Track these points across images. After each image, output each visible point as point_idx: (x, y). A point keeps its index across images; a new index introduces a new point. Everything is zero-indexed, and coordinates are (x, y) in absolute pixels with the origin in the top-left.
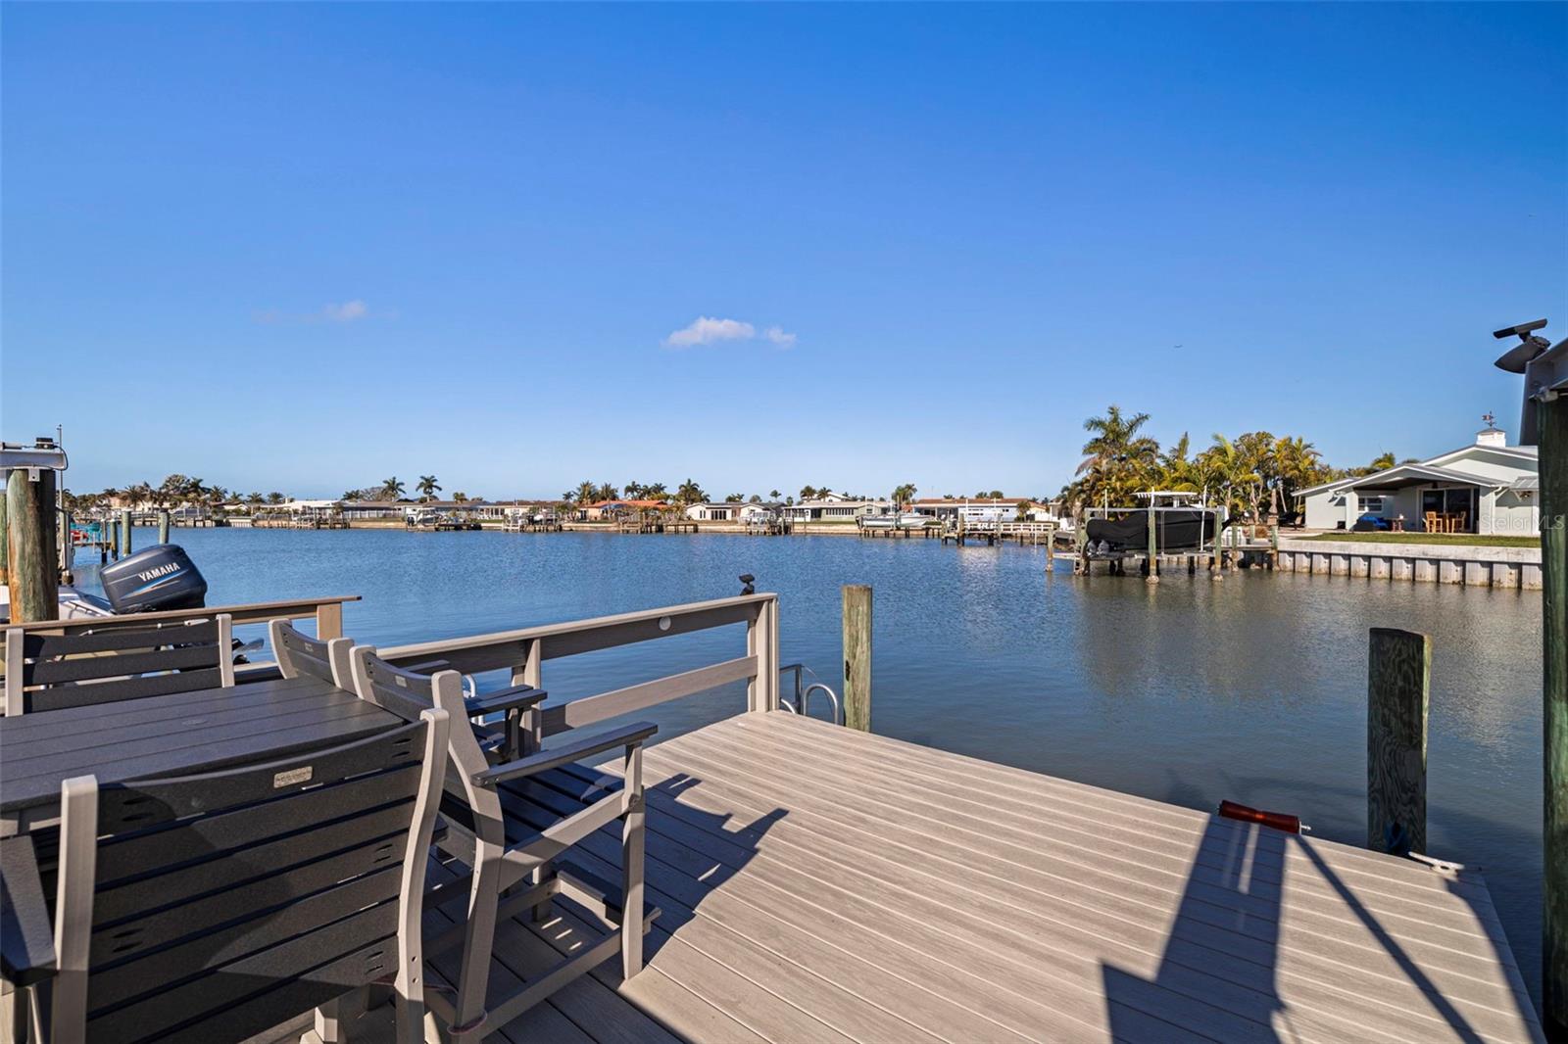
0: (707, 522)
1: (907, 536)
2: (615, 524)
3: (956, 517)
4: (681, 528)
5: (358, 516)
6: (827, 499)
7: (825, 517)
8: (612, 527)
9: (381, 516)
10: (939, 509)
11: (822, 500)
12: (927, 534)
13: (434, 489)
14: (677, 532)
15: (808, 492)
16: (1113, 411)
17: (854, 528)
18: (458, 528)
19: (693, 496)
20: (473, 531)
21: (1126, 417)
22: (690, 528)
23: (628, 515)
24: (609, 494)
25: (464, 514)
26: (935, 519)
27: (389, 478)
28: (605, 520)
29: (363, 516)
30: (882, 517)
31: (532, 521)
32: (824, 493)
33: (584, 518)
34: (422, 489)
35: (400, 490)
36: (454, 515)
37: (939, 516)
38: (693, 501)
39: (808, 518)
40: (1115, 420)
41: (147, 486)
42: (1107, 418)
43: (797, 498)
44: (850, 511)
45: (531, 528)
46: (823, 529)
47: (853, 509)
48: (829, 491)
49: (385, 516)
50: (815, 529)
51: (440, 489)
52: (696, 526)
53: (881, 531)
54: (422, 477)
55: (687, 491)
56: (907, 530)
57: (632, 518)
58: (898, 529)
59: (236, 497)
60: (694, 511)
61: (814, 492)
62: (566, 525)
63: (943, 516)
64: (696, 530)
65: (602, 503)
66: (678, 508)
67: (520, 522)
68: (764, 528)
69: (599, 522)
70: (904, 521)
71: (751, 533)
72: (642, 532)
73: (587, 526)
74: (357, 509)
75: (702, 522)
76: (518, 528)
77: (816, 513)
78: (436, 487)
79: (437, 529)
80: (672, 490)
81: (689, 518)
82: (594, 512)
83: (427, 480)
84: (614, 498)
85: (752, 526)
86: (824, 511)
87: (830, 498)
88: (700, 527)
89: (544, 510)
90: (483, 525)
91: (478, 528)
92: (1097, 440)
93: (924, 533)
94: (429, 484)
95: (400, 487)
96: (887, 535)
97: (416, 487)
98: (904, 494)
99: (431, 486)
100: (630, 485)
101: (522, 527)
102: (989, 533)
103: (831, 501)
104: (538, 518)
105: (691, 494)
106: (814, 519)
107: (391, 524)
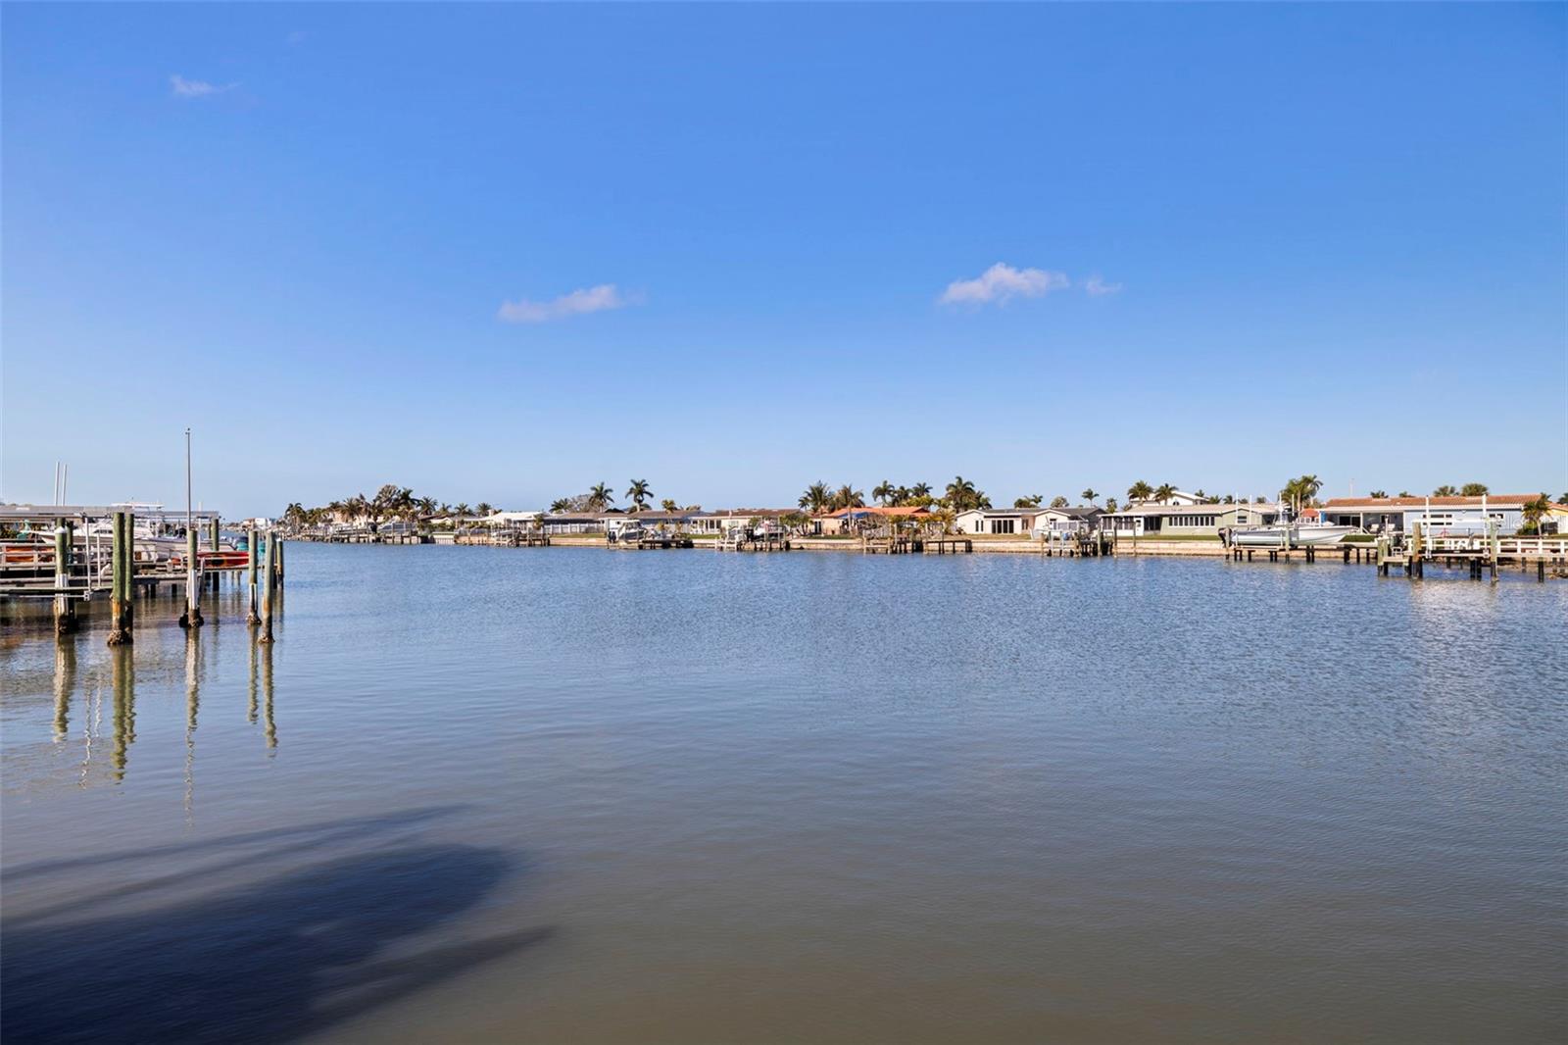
0: (986, 537)
1: (1310, 559)
2: (858, 540)
3: (1400, 527)
4: (948, 546)
5: (560, 531)
6: (1170, 501)
7: (1167, 529)
8: (854, 544)
9: (583, 530)
10: (1367, 515)
11: (1163, 502)
12: (1347, 557)
13: (645, 495)
14: (941, 551)
15: (1140, 491)
17: (1217, 547)
18: (666, 545)
19: (966, 500)
20: (682, 549)
22: (961, 546)
23: (875, 527)
24: (849, 498)
25: (673, 528)
26: (1360, 532)
27: (597, 485)
28: (845, 534)
29: (565, 531)
30: (1265, 529)
31: (751, 537)
32: (1165, 493)
33: (818, 532)
34: (633, 495)
35: (609, 498)
36: (663, 528)
37: (1368, 527)
38: (966, 507)
39: (1140, 531)
41: (362, 497)
43: (1123, 500)
44: (1209, 519)
45: (750, 546)
46: (1164, 547)
47: (1213, 516)
48: (1174, 488)
49: (587, 531)
50: (1151, 547)
51: (652, 495)
52: (969, 543)
53: (1263, 552)
54: (632, 481)
55: (957, 492)
56: (1310, 551)
57: (881, 532)
58: (1294, 547)
59: (445, 509)
60: (967, 521)
61: (1150, 490)
62: (795, 541)
63: (1375, 527)
64: (969, 550)
65: (843, 511)
66: (944, 518)
67: (737, 538)
68: (1071, 546)
69: (839, 538)
70: (1303, 535)
71: (1049, 554)
72: (894, 552)
73: (821, 544)
74: (558, 522)
75: (978, 537)
76: (735, 545)
77: (1153, 523)
78: (647, 493)
79: (641, 547)
80: (938, 492)
81: (960, 531)
82: (831, 524)
83: (637, 484)
84: (859, 505)
85: (1052, 542)
86: (1165, 520)
87: (1175, 499)
88: (976, 545)
89: (767, 522)
90: (694, 541)
91: (689, 545)
93: (1341, 554)
94: (639, 490)
95: (609, 494)
96: (1274, 557)
97: (624, 494)
98: (1301, 492)
99: (641, 492)
100: (882, 486)
101: (740, 544)
102: (1472, 556)
103: (1176, 504)
104: (758, 532)
105: (965, 497)
106: (1150, 533)
107: (593, 541)
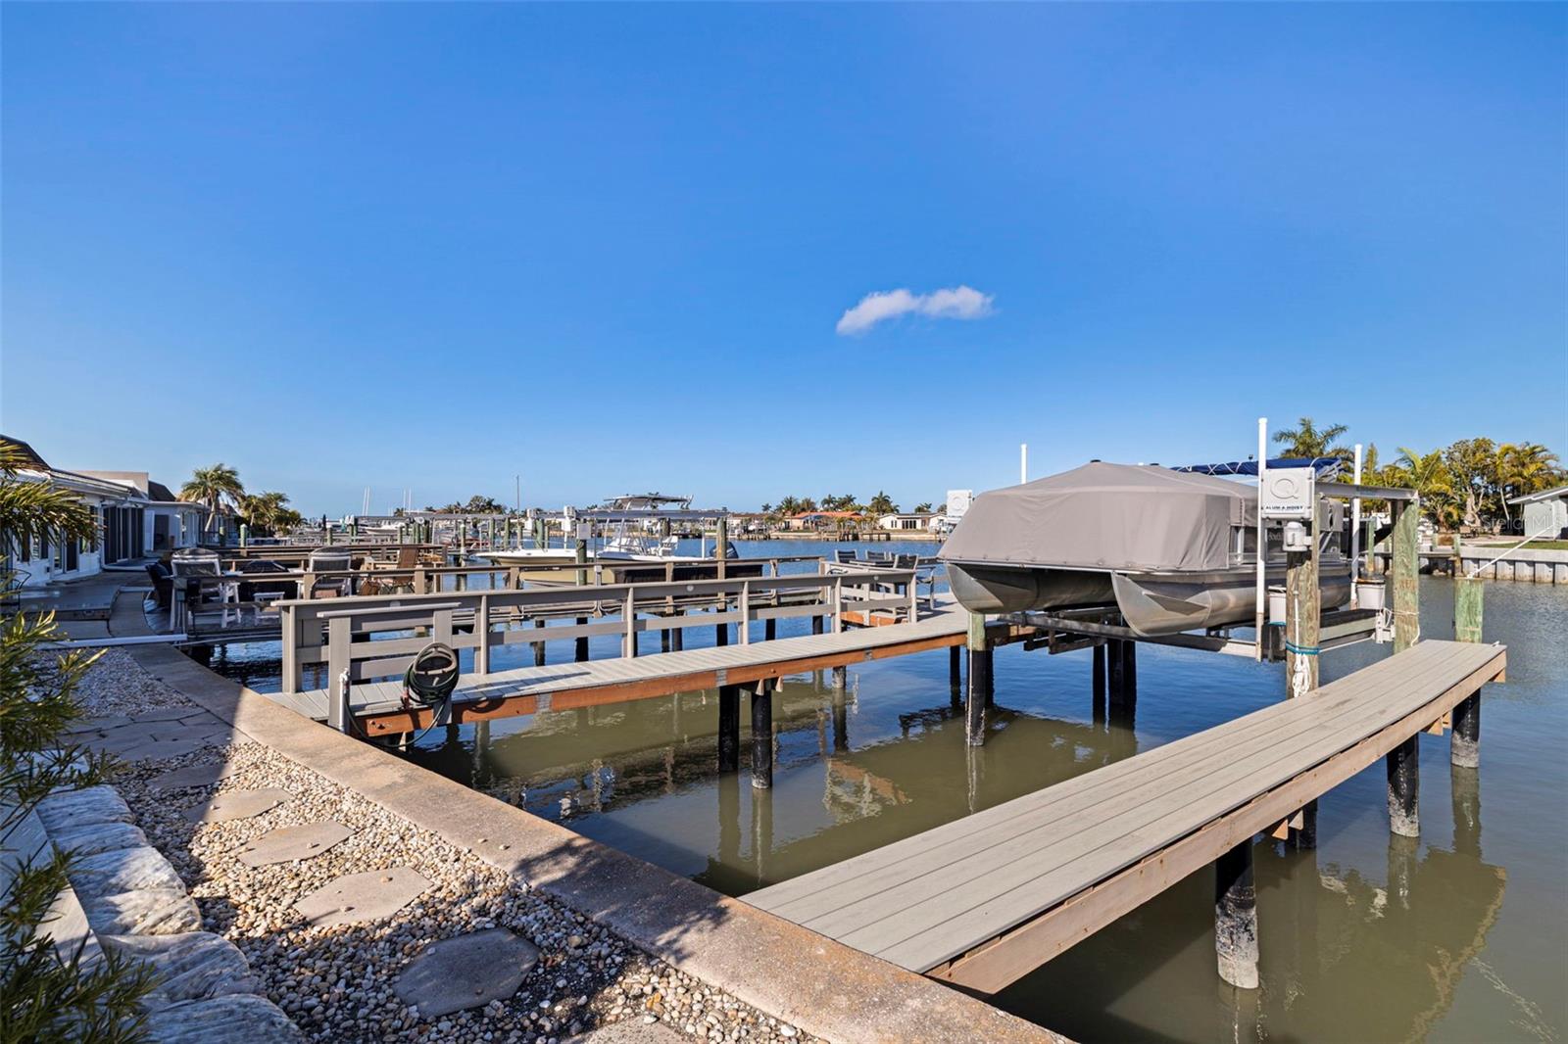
0: (899, 531)
2: (816, 533)
4: (875, 537)
8: (814, 536)
14: (871, 540)
16: (1306, 424)
19: (884, 507)
21: (1319, 428)
22: (883, 537)
23: (827, 525)
24: (809, 506)
28: (806, 529)
31: (747, 531)
33: (787, 528)
36: (681, 525)
38: (884, 511)
40: (1309, 431)
41: (459, 504)
42: (1299, 430)
45: (745, 537)
52: (888, 534)
55: (879, 502)
57: (831, 528)
60: (886, 521)
62: (774, 534)
64: (888, 539)
65: (803, 514)
66: (872, 519)
67: (736, 532)
69: (802, 531)
71: (940, 541)
72: (843, 540)
73: (791, 535)
75: (894, 531)
76: (736, 537)
80: (864, 500)
81: (882, 527)
82: (796, 523)
84: (814, 510)
85: (941, 535)
88: (893, 536)
89: (756, 522)
92: (1288, 451)
100: (827, 498)
101: (739, 535)
104: (751, 528)
105: (883, 505)
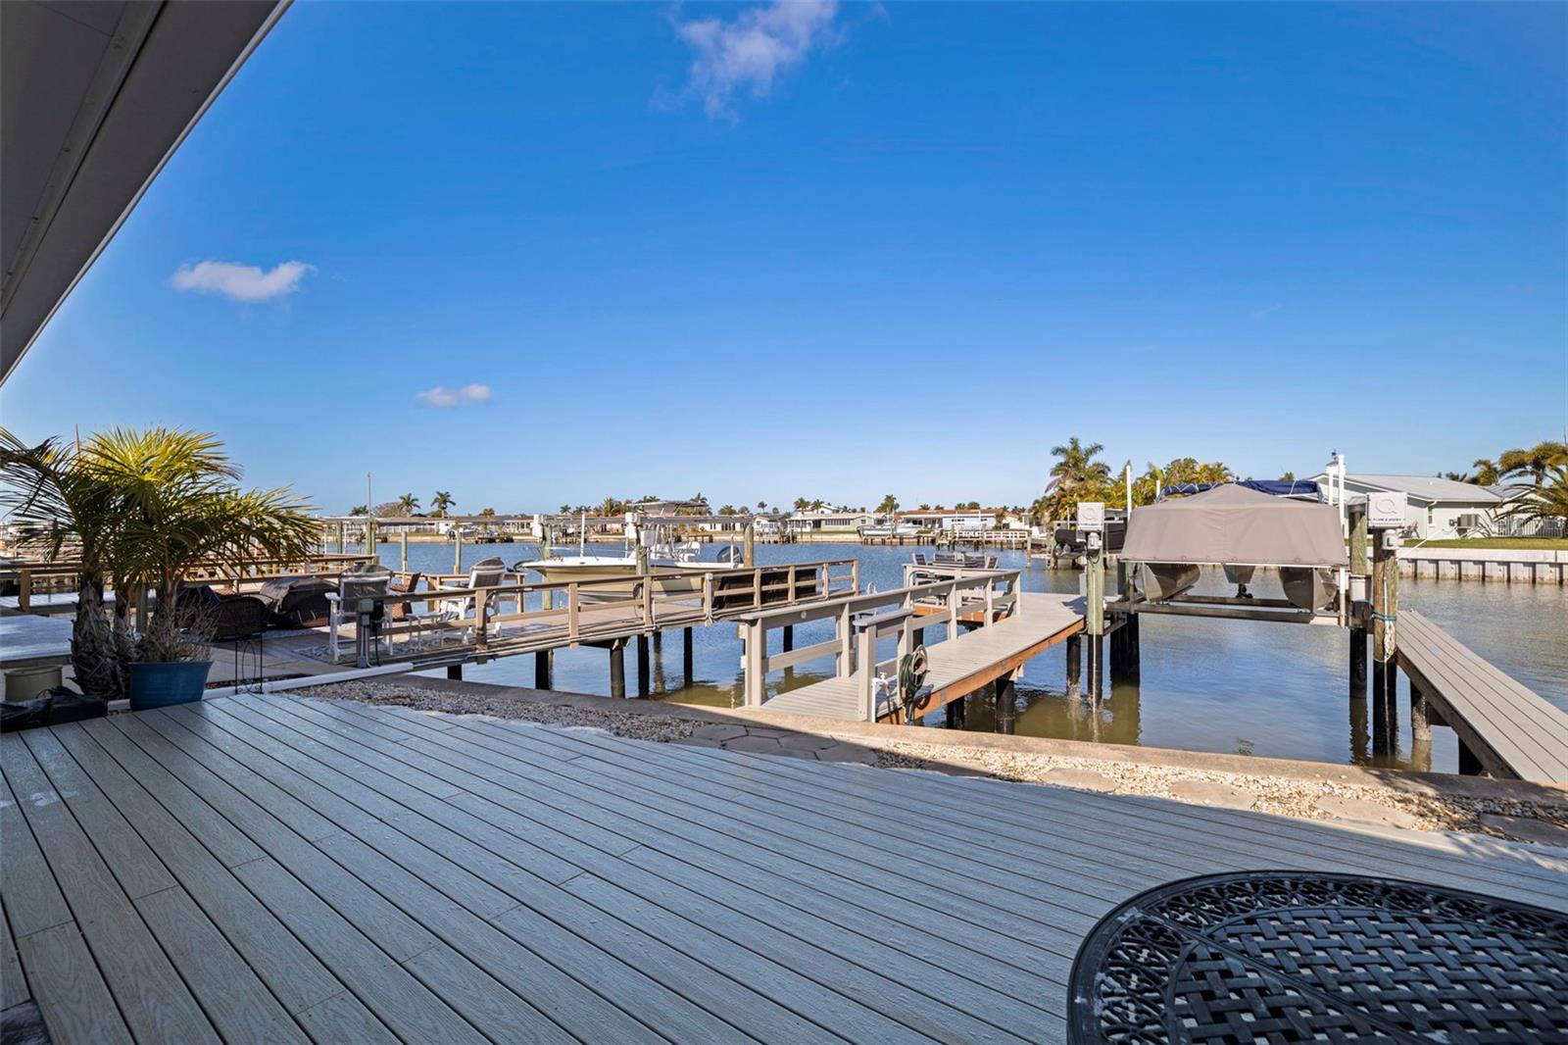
0: (719, 532)
1: (901, 543)
3: (941, 526)
5: (393, 531)
6: (820, 510)
7: (824, 527)
9: (414, 530)
10: (926, 519)
11: (815, 511)
12: (919, 542)
13: (448, 504)
15: (801, 504)
16: (1074, 442)
17: (856, 537)
18: (491, 541)
21: (1084, 445)
22: (706, 538)
25: (493, 528)
26: (922, 528)
27: (405, 495)
29: (397, 531)
30: (879, 527)
31: (565, 534)
32: (817, 505)
33: (604, 531)
34: (436, 505)
35: (415, 505)
36: (486, 529)
37: (926, 526)
39: (808, 529)
40: (1076, 448)
42: (1068, 446)
43: (791, 508)
44: (846, 522)
45: (562, 540)
46: (826, 538)
47: (849, 520)
48: (822, 502)
49: (418, 531)
50: (817, 538)
51: (454, 504)
52: (711, 537)
53: (878, 540)
54: (438, 493)
55: (698, 504)
56: (901, 539)
58: (894, 537)
61: (808, 504)
62: (592, 537)
63: (929, 526)
64: (711, 541)
68: (777, 538)
70: (899, 531)
71: (763, 543)
73: (610, 538)
74: (391, 524)
77: (817, 524)
78: (451, 502)
79: (477, 542)
81: (703, 529)
82: (614, 525)
83: (441, 495)
85: (765, 536)
86: (823, 523)
87: (822, 509)
88: (715, 538)
90: (514, 537)
91: (512, 541)
92: (1061, 464)
93: (915, 540)
94: (444, 500)
95: (415, 502)
96: (883, 542)
97: (430, 503)
98: (889, 504)
99: (445, 502)
102: (975, 540)
103: (822, 512)
104: (570, 531)
106: (815, 530)
107: (428, 539)
